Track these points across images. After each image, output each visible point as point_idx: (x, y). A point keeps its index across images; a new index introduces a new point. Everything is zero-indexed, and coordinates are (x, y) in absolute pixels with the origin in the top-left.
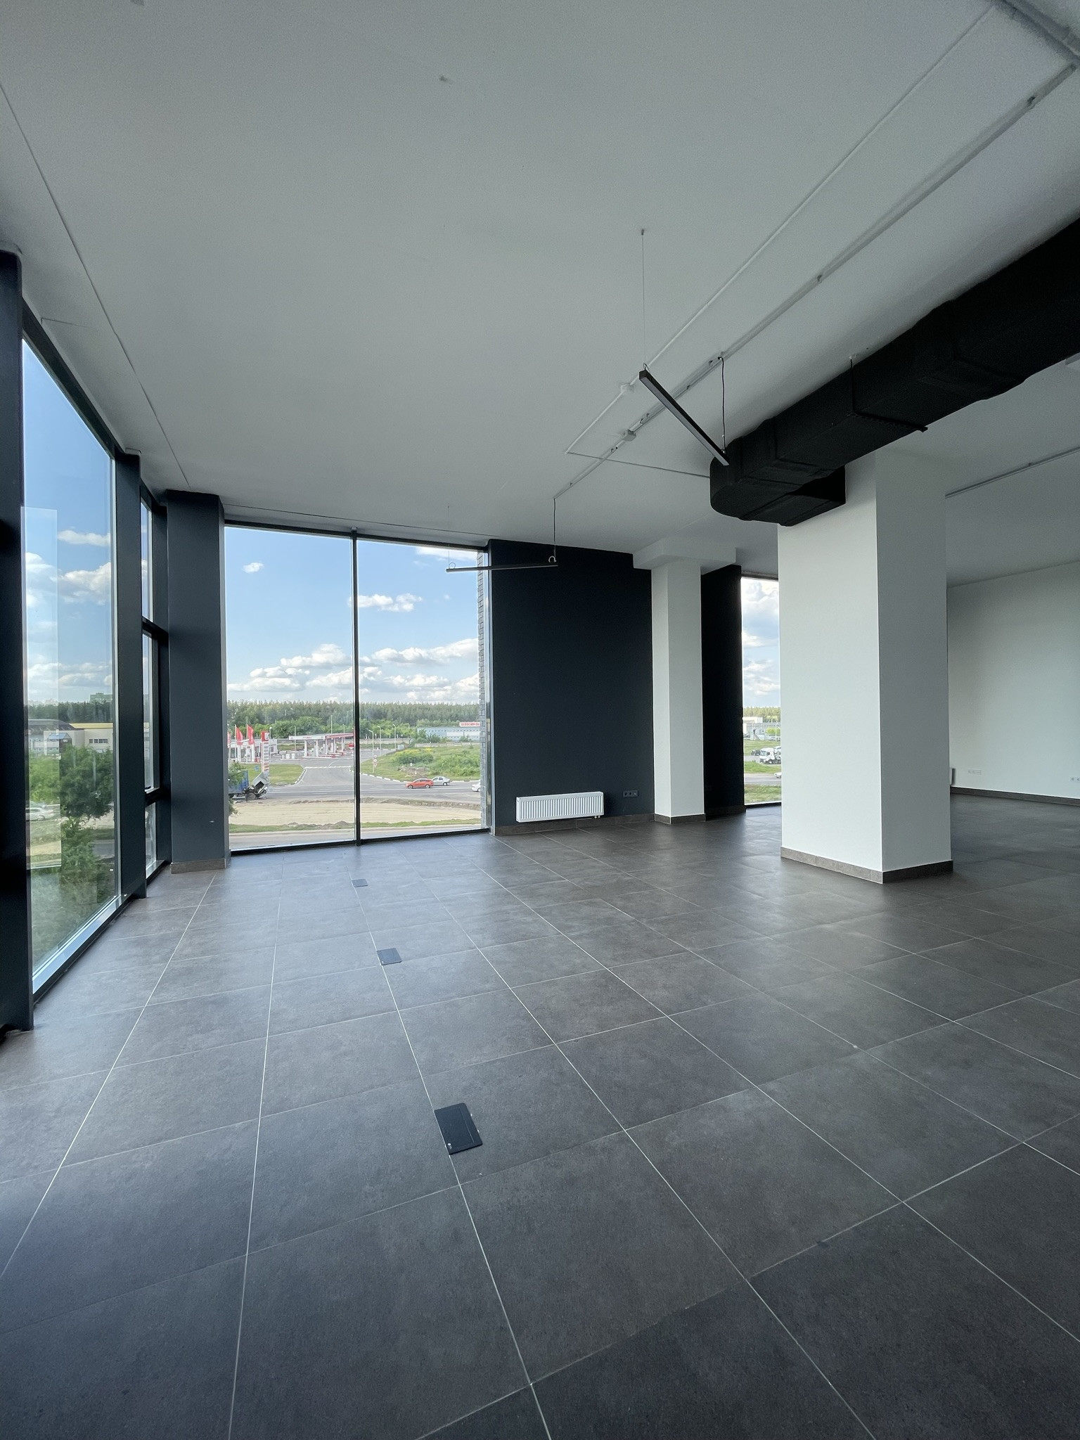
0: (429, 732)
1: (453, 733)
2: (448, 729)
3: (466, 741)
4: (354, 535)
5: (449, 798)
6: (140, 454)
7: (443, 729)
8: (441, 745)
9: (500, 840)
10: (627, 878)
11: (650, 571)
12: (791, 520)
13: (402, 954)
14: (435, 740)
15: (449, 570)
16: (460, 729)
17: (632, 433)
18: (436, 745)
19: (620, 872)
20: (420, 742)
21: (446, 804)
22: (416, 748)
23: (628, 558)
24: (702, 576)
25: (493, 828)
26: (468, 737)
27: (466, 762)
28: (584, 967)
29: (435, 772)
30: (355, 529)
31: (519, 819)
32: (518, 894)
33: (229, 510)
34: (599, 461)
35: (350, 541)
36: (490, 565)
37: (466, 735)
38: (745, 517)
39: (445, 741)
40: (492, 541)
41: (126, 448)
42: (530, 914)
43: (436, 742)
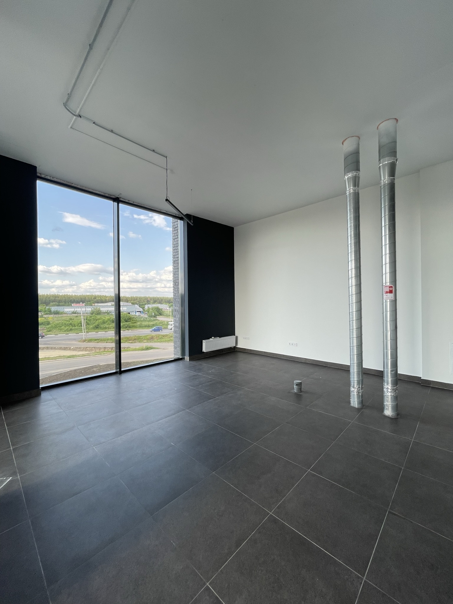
0: (53, 309)
1: (68, 309)
2: (66, 307)
3: (75, 313)
5: (51, 344)
7: (62, 307)
8: (60, 316)
16: (72, 307)
18: (57, 316)
20: (47, 314)
21: (48, 348)
22: (44, 317)
27: (69, 324)
29: (49, 330)
37: (75, 310)
39: (62, 313)
43: (57, 314)
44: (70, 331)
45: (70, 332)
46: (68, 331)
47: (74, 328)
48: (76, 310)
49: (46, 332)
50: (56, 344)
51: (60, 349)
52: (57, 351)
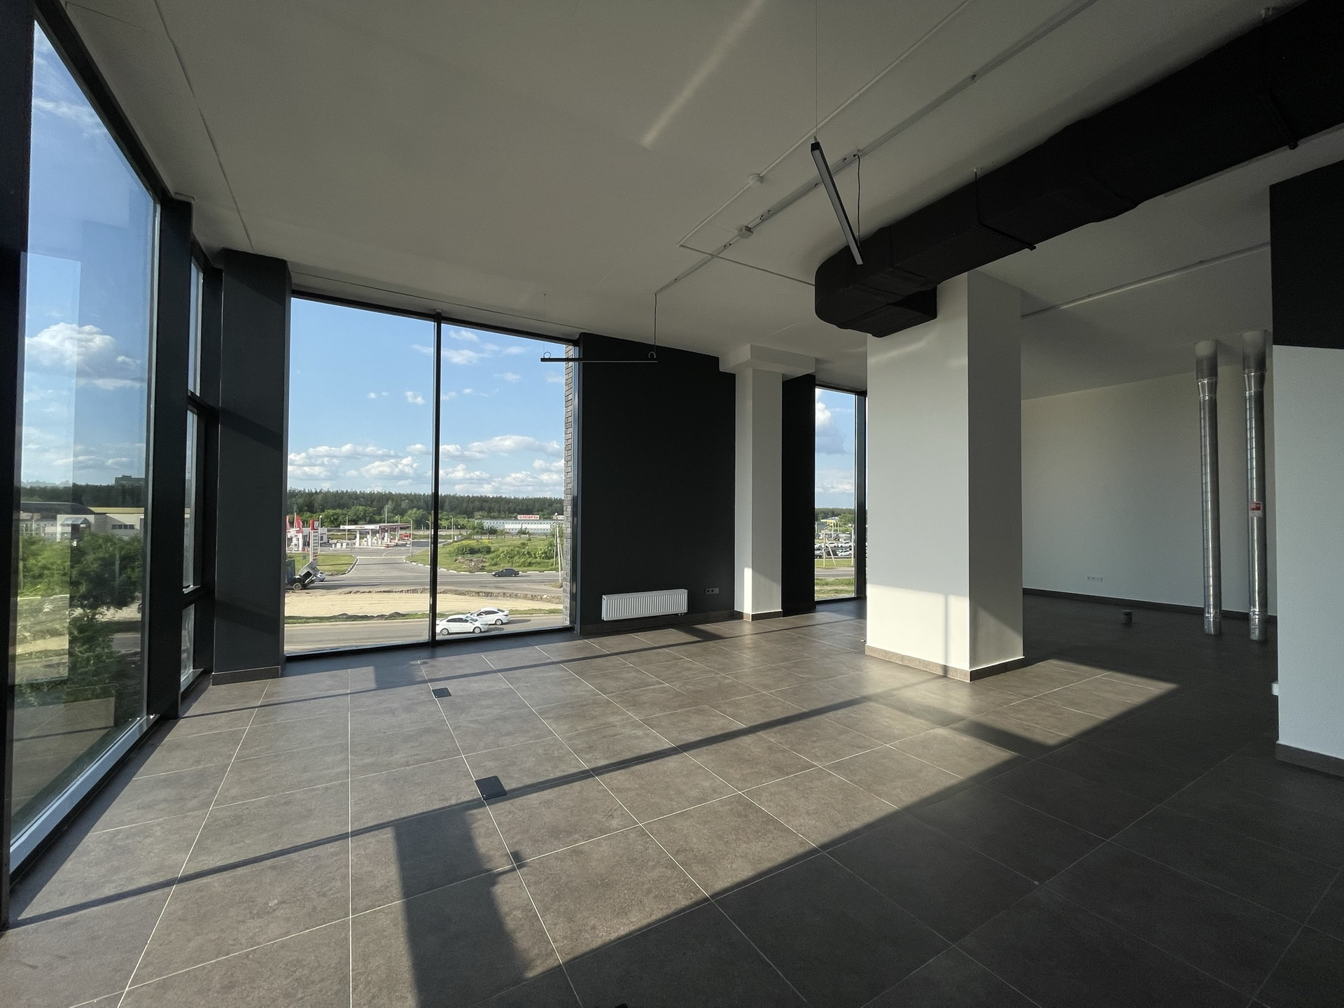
0: (488, 524)
1: (511, 526)
2: (507, 521)
3: (525, 533)
4: (438, 318)
5: (507, 589)
6: (193, 202)
7: (502, 521)
8: (499, 537)
9: (586, 640)
11: (735, 375)
12: (882, 331)
13: (508, 785)
15: (543, 360)
16: (518, 522)
17: (749, 229)
18: (494, 537)
20: (477, 533)
21: (504, 595)
22: (474, 540)
23: (715, 360)
24: (784, 383)
25: (578, 626)
26: (526, 529)
27: (525, 553)
29: (493, 562)
30: (440, 311)
31: (605, 617)
33: (297, 279)
34: (710, 256)
36: (581, 357)
38: (843, 325)
39: (503, 533)
40: (584, 335)
41: (176, 193)
42: (639, 726)
43: (494, 534)
44: (528, 566)
45: (529, 568)
46: (524, 566)
48: (524, 526)
49: (489, 565)
50: (517, 589)
51: (525, 597)
52: (520, 600)
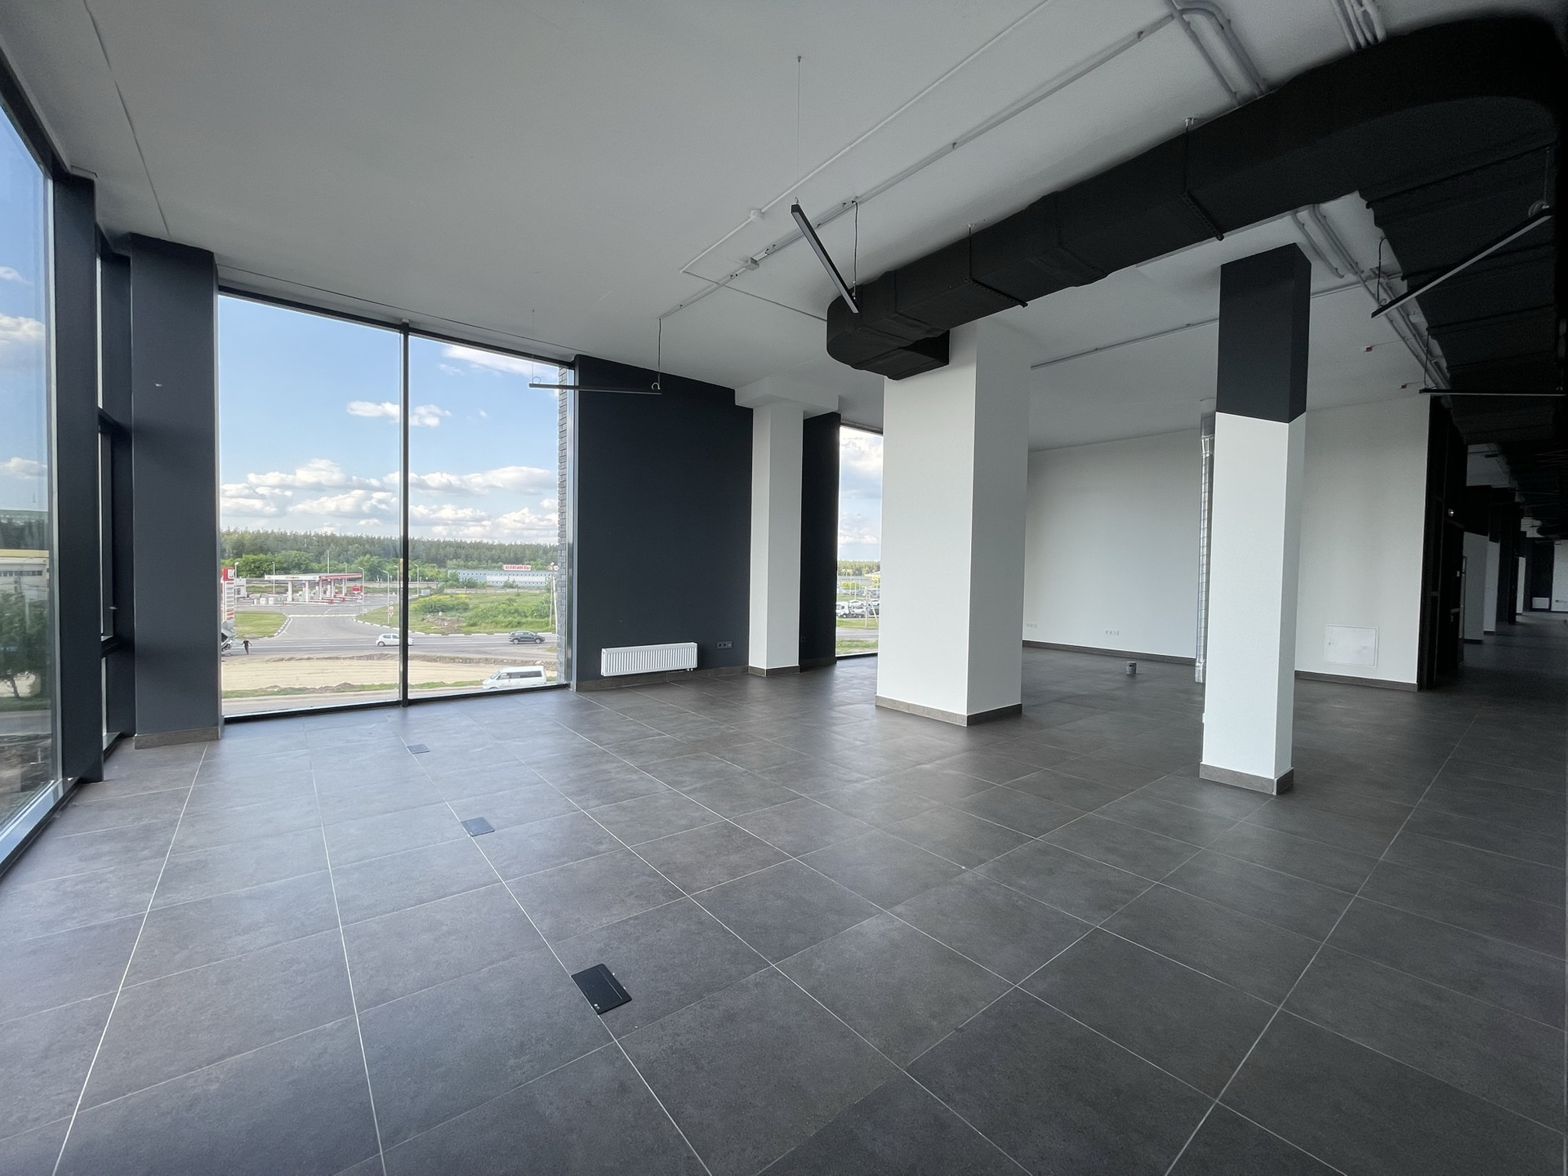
0: (464, 575)
1: (494, 578)
2: (490, 572)
3: (511, 587)
4: (406, 329)
5: (491, 654)
6: (95, 179)
7: (483, 572)
8: (479, 591)
9: (582, 696)
10: (731, 731)
11: (752, 410)
12: (898, 374)
13: (493, 823)
14: (471, 585)
15: (532, 385)
16: (503, 573)
17: (754, 262)
18: (473, 591)
19: (723, 725)
20: (451, 586)
21: (487, 661)
22: (447, 594)
23: (730, 393)
24: (804, 420)
25: (573, 683)
26: (514, 582)
27: (513, 611)
28: (703, 819)
29: (471, 622)
30: (408, 321)
31: (604, 672)
32: (616, 752)
33: (223, 273)
34: (716, 285)
35: (398, 336)
36: (577, 384)
37: (512, 580)
38: (857, 365)
39: (484, 586)
40: (579, 357)
41: (72, 166)
42: (635, 772)
43: (473, 587)
47: (524, 620)
